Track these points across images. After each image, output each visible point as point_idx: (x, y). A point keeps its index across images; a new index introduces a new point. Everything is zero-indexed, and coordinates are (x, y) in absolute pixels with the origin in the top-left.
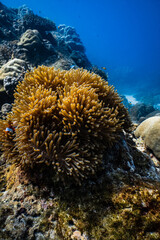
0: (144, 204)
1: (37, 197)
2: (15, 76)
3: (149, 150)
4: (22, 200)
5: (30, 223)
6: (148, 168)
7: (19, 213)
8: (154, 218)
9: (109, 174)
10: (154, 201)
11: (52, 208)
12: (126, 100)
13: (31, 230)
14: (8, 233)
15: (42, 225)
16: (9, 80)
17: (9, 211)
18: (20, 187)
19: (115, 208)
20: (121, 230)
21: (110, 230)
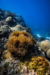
0: (38, 60)
1: (15, 60)
2: (5, 30)
3: (42, 50)
4: (12, 60)
5: (14, 65)
6: (41, 54)
7: (11, 63)
8: (40, 63)
9: (31, 54)
10: (41, 59)
11: (19, 62)
12: (37, 36)
13: (14, 67)
14: (10, 67)
15: (17, 65)
16: (4, 31)
17: (9, 63)
18: (11, 58)
19: (32, 61)
20: (34, 66)
21: (31, 66)
